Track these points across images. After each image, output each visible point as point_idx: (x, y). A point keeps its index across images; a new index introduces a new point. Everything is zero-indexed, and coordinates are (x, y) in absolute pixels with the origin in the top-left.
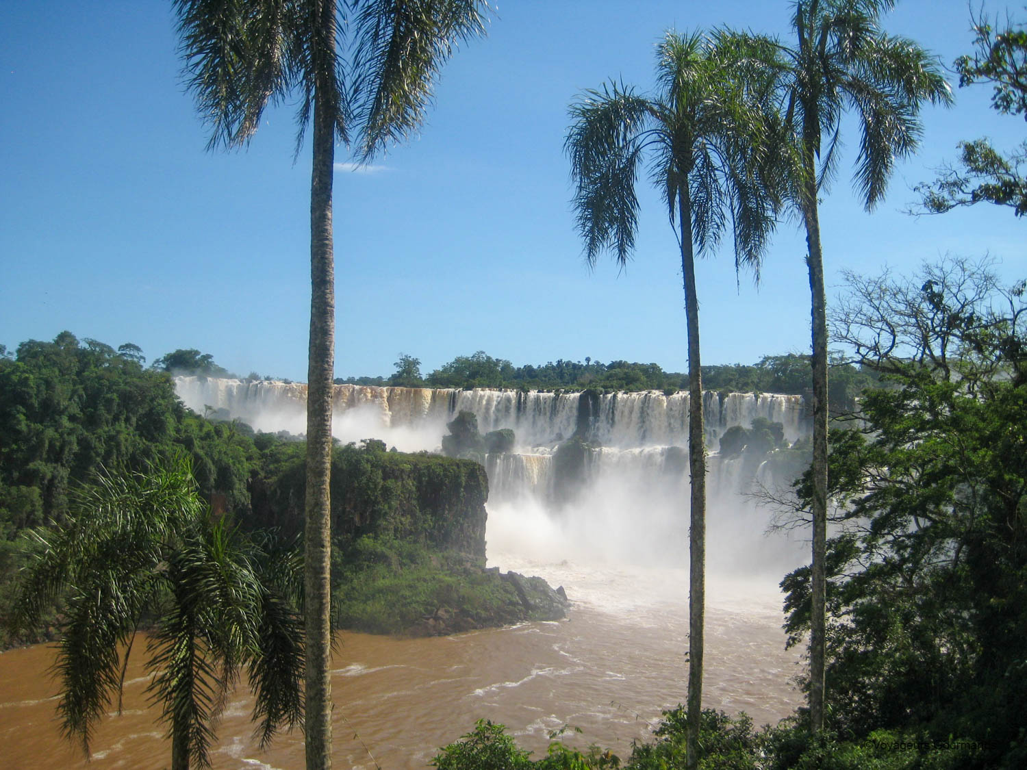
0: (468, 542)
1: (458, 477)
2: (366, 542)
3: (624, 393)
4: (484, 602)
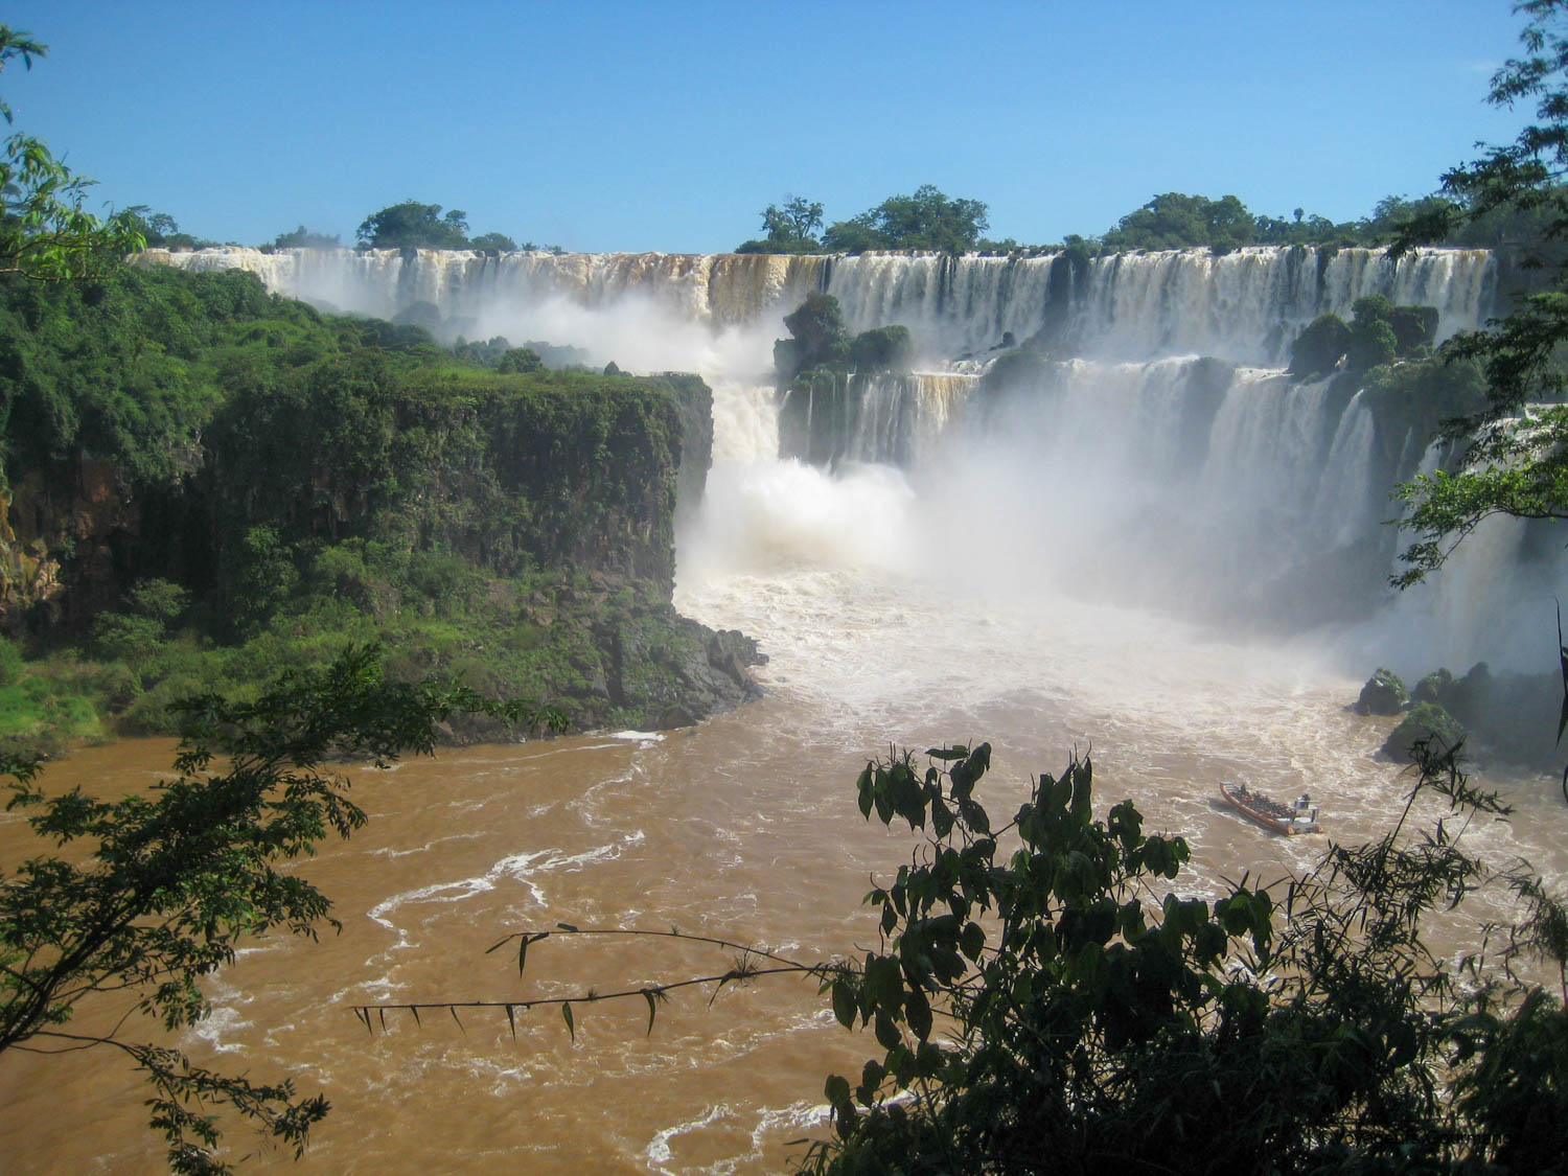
0: (620, 550)
1: (592, 421)
2: (334, 557)
3: (1139, 254)
4: (502, 688)
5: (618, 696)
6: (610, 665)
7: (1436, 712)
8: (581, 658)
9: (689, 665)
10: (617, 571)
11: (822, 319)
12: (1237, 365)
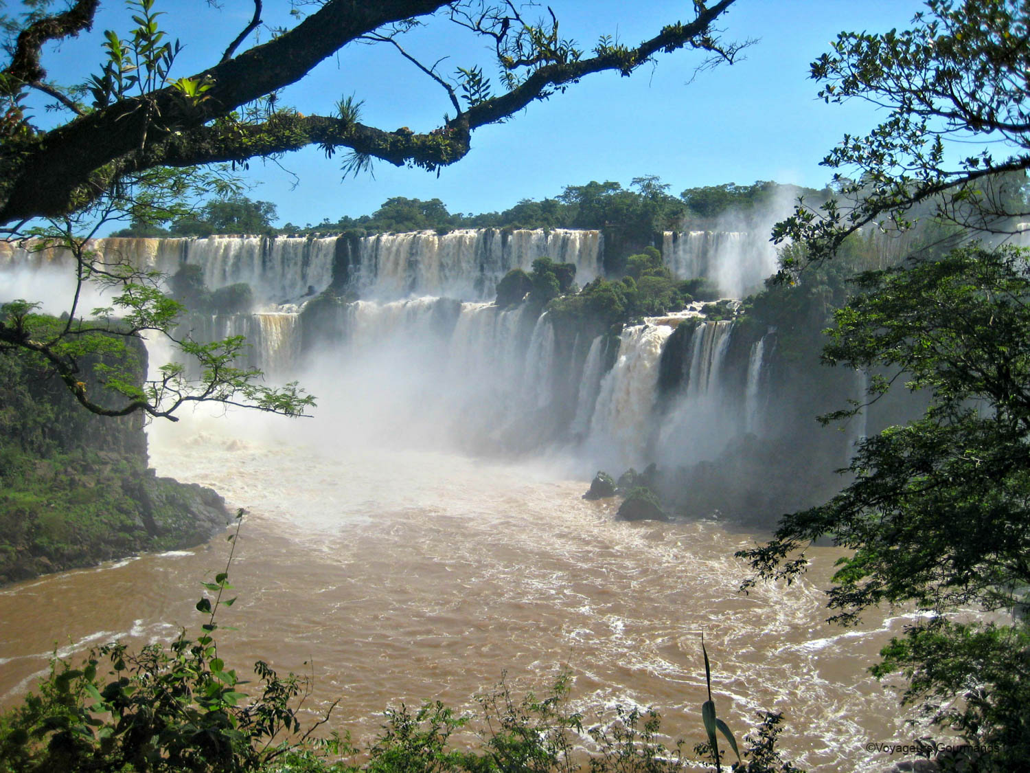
0: (114, 436)
4: (77, 531)
5: (152, 528)
6: (141, 510)
7: (645, 491)
8: (125, 506)
9: (194, 505)
10: (112, 450)
11: (192, 280)
12: (462, 301)
